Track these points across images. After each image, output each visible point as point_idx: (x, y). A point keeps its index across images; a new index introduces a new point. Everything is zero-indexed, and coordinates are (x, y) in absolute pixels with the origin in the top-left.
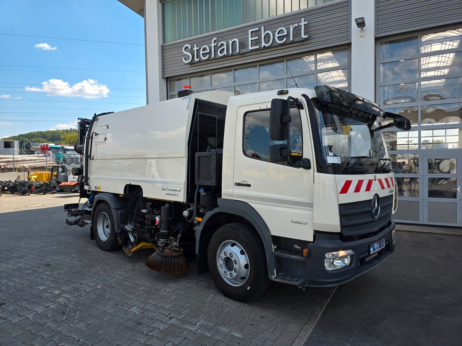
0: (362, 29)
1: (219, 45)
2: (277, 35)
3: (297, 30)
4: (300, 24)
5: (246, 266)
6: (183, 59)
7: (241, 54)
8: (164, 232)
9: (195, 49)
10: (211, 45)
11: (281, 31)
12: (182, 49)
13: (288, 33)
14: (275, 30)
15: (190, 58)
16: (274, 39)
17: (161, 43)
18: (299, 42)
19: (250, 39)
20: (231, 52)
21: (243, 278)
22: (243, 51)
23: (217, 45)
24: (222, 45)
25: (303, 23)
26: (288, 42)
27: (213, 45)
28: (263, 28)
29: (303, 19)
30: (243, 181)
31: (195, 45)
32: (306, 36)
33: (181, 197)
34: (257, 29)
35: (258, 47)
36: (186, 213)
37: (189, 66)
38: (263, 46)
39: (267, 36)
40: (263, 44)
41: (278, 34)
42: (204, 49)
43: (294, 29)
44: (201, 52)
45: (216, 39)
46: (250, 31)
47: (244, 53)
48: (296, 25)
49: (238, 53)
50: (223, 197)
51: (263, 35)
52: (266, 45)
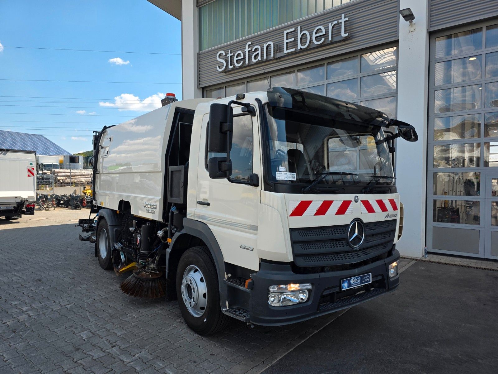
0: (411, 22)
1: (253, 50)
2: (314, 36)
3: (337, 28)
4: (340, 21)
5: (204, 295)
6: (217, 67)
7: (277, 59)
8: (144, 253)
9: (229, 55)
10: (245, 50)
11: (319, 31)
12: (216, 57)
13: (327, 32)
14: (312, 30)
15: (223, 65)
16: (311, 40)
17: (197, 51)
18: (339, 41)
19: (286, 41)
20: (265, 57)
21: (202, 308)
22: (279, 55)
23: (251, 50)
24: (256, 49)
25: (343, 20)
26: (327, 42)
27: (247, 50)
28: (299, 28)
29: (343, 15)
30: (204, 199)
31: (230, 51)
32: (347, 34)
33: (157, 216)
34: (293, 29)
35: (293, 50)
36: (160, 233)
37: (224, 74)
38: (299, 48)
39: (304, 37)
40: (299, 46)
41: (316, 33)
42: (239, 55)
43: (333, 27)
44: (235, 59)
45: (250, 43)
46: (286, 32)
47: (280, 58)
48: (336, 22)
49: (273, 58)
50: (188, 217)
51: (299, 36)
52: (303, 47)
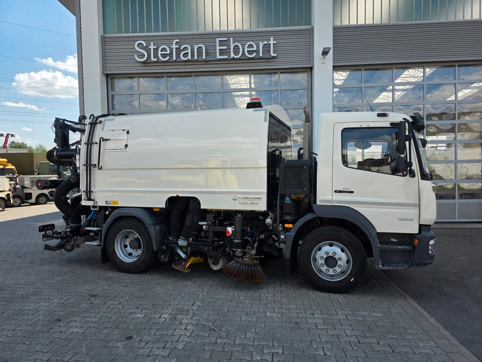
0: (324, 57)
1: (182, 48)
2: (246, 49)
3: (267, 47)
4: (269, 42)
6: (136, 56)
7: (207, 61)
9: (152, 47)
10: (172, 47)
11: (250, 46)
12: (135, 45)
13: (258, 47)
14: (245, 43)
15: (144, 56)
16: (243, 52)
17: (102, 33)
18: (268, 59)
19: (218, 48)
20: (196, 58)
22: (210, 58)
23: (180, 47)
24: (186, 48)
25: (272, 42)
26: (257, 57)
27: (174, 46)
28: (232, 39)
29: (272, 38)
31: (152, 43)
32: (275, 55)
34: (226, 39)
35: (226, 57)
38: (232, 57)
39: (236, 48)
40: (232, 55)
41: (248, 47)
42: (164, 49)
43: (263, 46)
44: (160, 53)
45: (178, 41)
46: (218, 40)
47: (210, 61)
48: (266, 42)
49: (204, 60)
50: (318, 203)
51: (232, 47)
52: (235, 57)
